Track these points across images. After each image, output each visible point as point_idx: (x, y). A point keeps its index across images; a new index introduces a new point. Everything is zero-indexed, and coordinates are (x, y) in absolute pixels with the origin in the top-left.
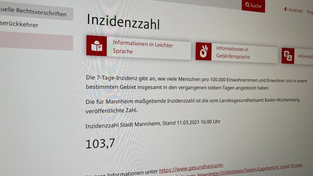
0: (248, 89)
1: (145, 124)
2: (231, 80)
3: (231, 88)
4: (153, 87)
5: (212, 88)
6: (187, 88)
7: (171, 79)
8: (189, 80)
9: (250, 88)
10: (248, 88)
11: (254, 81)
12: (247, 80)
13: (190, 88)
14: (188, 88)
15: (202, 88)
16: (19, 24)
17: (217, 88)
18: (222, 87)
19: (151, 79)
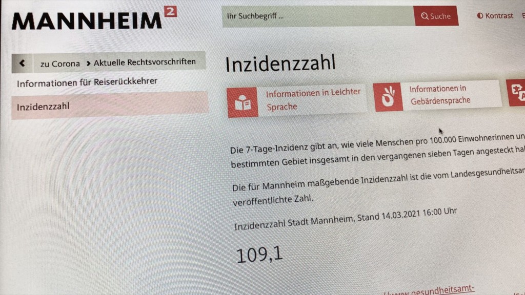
0: (499, 152)
1: (328, 221)
2: (466, 139)
3: (467, 152)
4: (334, 159)
5: (435, 154)
6: (391, 157)
7: (364, 144)
8: (394, 143)
9: (501, 150)
10: (499, 150)
11: (507, 137)
12: (494, 138)
13: (397, 157)
14: (393, 158)
15: (418, 155)
16: (132, 82)
17: (444, 154)
18: (453, 153)
19: (330, 147)
